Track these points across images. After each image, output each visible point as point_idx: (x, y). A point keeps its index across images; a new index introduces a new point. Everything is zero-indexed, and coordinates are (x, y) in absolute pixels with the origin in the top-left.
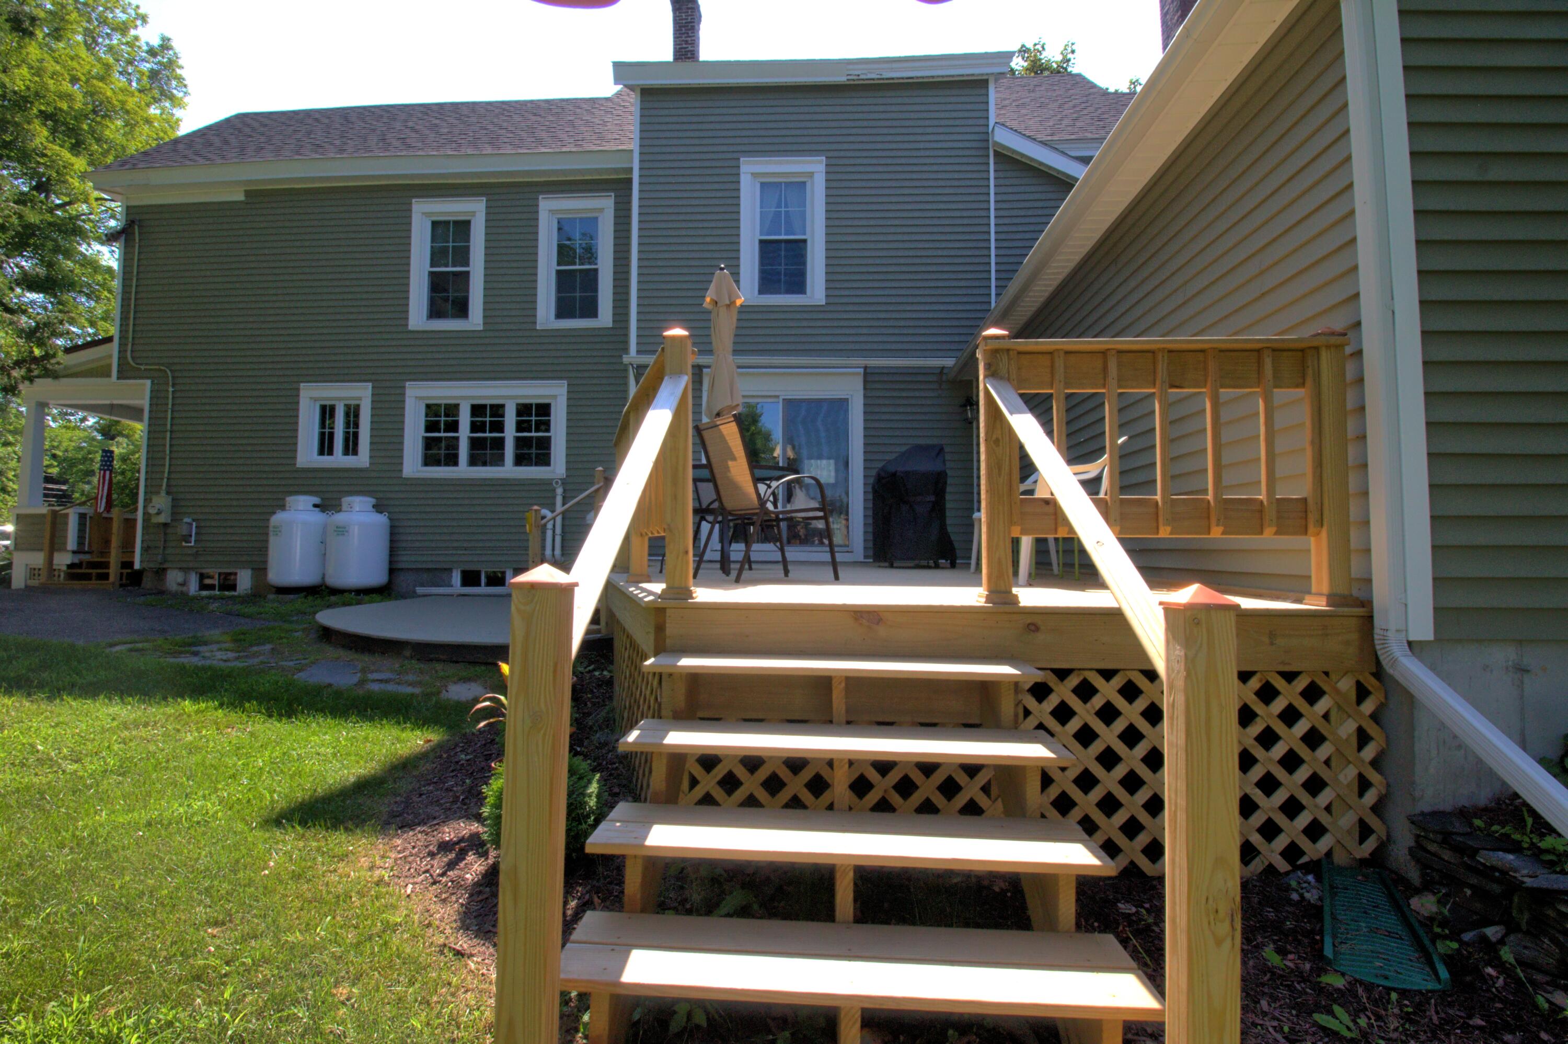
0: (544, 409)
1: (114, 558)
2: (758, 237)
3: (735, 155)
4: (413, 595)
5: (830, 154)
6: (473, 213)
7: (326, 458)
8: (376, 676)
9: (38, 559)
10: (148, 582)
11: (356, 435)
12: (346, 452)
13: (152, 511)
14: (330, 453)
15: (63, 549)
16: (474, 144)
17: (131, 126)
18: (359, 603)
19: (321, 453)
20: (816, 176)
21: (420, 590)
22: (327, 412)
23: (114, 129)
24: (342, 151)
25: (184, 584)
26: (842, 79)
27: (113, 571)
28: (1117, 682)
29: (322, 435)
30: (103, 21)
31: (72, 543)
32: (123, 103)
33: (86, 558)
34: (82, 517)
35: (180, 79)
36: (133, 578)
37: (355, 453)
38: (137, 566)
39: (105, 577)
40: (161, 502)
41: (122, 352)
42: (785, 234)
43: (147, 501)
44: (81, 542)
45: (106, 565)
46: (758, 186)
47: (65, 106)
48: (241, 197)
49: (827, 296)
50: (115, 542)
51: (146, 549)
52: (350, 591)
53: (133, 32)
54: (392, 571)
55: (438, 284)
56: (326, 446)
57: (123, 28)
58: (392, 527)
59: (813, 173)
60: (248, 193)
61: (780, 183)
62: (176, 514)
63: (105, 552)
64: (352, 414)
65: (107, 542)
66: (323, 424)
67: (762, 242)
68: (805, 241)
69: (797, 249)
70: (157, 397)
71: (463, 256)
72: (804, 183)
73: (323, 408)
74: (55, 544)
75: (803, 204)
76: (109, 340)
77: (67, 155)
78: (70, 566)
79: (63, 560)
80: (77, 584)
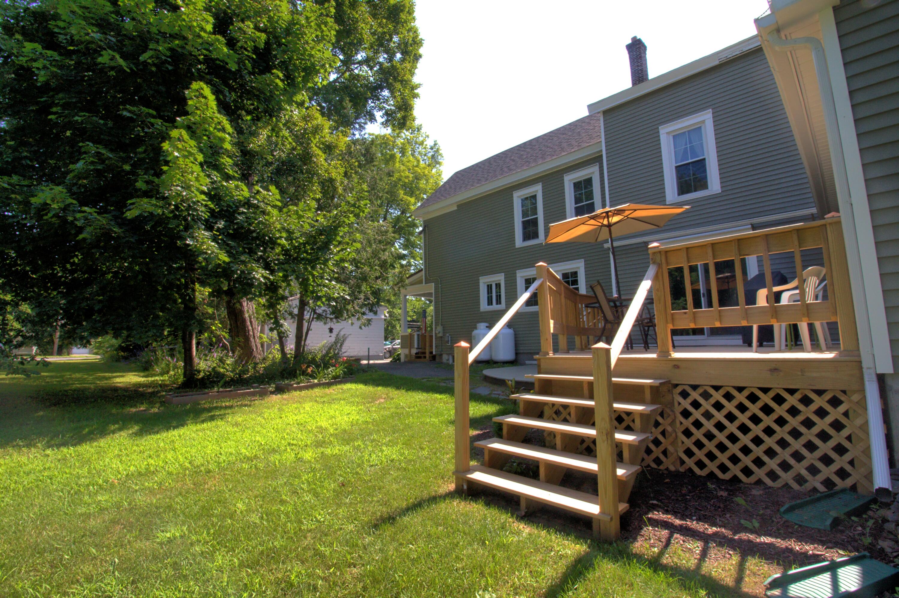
0: (575, 274)
1: (427, 351)
2: (674, 165)
3: (655, 127)
4: (524, 364)
5: (714, 107)
6: (537, 191)
7: (490, 307)
8: (496, 392)
9: (406, 351)
10: (437, 359)
11: (500, 296)
12: (497, 304)
13: (437, 332)
14: (492, 304)
15: (413, 348)
16: (535, 160)
17: (427, 181)
18: (503, 367)
19: (488, 305)
20: (706, 122)
21: (527, 362)
22: (489, 287)
23: (422, 184)
24: (487, 180)
25: (448, 360)
26: (717, 63)
27: (427, 355)
28: (722, 392)
29: (488, 298)
30: (416, 143)
31: (416, 346)
32: (424, 173)
33: (420, 350)
34: (418, 335)
35: (441, 155)
36: (434, 358)
37: (500, 303)
38: (434, 353)
39: (425, 357)
40: (440, 328)
41: (425, 274)
42: (691, 159)
43: (436, 328)
44: (418, 345)
45: (424, 353)
46: (671, 138)
47: (407, 181)
48: (455, 208)
49: (721, 187)
50: (428, 344)
51: (436, 347)
52: (501, 362)
53: (425, 143)
54: (517, 354)
55: (526, 225)
56: (490, 302)
57: (422, 143)
58: (515, 335)
59: (704, 120)
60: (458, 206)
61: (685, 132)
62: (444, 332)
63: (425, 349)
64: (498, 286)
65: (425, 344)
66: (488, 293)
67: (676, 167)
68: (704, 159)
69: (701, 164)
70: (436, 288)
71: (534, 210)
72: (700, 128)
73: (488, 286)
74: (411, 346)
75: (701, 139)
76: (422, 270)
77: (409, 198)
78: (416, 354)
79: (414, 351)
80: (418, 360)
